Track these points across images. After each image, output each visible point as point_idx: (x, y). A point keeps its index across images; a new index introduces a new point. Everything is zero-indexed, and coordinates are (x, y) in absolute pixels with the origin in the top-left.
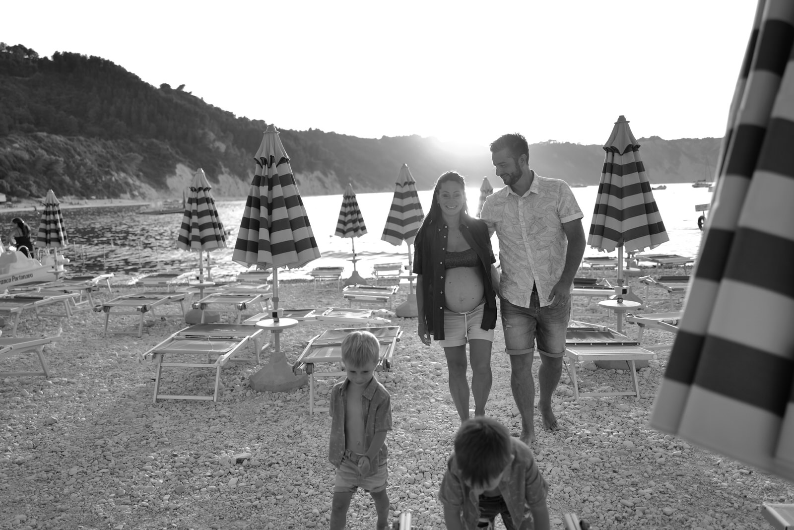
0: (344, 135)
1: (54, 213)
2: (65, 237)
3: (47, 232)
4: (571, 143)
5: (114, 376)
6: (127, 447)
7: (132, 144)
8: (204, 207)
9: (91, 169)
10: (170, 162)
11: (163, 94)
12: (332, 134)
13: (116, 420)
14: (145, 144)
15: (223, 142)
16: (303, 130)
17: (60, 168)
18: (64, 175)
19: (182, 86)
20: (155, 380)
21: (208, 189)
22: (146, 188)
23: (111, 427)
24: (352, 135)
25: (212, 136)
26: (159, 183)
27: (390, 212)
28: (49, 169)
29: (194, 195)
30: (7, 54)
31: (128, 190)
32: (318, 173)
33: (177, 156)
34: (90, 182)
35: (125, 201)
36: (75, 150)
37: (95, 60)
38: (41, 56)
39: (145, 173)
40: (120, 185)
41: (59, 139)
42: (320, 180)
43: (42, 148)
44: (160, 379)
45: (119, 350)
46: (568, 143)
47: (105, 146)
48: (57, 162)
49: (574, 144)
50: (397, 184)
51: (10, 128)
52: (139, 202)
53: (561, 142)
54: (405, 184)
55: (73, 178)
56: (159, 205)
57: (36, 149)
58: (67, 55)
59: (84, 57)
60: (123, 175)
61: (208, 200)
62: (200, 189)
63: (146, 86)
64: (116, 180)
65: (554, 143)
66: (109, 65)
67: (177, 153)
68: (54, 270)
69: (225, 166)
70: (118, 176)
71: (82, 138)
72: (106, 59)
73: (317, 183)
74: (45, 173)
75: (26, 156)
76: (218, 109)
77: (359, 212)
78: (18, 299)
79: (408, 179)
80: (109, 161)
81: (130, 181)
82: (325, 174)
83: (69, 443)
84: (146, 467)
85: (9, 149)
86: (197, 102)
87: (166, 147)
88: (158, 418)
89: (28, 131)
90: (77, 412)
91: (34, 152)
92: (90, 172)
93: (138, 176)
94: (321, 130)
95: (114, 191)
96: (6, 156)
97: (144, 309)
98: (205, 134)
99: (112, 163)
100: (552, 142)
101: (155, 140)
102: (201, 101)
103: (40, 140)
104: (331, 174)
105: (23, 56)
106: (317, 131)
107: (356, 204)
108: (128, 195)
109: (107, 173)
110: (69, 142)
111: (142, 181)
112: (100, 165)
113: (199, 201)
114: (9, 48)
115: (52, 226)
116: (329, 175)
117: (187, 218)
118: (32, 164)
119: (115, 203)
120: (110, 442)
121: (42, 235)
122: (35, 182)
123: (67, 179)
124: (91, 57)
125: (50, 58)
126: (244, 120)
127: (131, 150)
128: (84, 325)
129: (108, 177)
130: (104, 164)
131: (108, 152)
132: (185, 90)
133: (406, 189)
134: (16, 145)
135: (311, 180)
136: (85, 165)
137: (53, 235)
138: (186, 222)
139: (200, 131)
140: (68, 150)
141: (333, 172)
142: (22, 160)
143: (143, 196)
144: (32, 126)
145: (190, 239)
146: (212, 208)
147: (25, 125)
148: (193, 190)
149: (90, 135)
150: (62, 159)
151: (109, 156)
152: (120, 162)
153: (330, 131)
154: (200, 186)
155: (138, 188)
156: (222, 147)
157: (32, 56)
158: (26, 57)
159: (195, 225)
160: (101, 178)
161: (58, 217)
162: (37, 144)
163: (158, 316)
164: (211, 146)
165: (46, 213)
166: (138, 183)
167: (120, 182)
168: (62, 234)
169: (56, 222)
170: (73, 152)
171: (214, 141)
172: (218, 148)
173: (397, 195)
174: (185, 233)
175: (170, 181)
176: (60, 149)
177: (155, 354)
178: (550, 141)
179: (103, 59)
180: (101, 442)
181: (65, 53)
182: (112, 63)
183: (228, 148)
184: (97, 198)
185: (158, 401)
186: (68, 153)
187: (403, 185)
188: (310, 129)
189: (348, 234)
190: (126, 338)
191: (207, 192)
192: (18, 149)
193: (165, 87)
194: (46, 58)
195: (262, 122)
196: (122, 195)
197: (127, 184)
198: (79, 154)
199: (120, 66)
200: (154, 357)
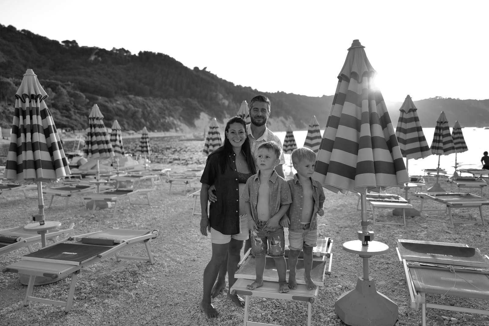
0: (299, 95)
1: (146, 138)
2: (150, 150)
3: (142, 147)
4: (452, 98)
5: (176, 207)
6: (183, 227)
7: (177, 102)
8: (215, 136)
9: (155, 115)
10: (197, 111)
11: (195, 73)
12: (291, 95)
13: (179, 219)
14: (184, 101)
15: (227, 100)
16: (274, 92)
17: (139, 115)
18: (141, 118)
19: (205, 68)
20: (192, 209)
21: (217, 127)
22: (184, 126)
23: (177, 221)
24: (304, 95)
25: (221, 96)
26: (191, 124)
27: (306, 140)
28: (134, 115)
29: (211, 130)
30: (116, 53)
31: (174, 127)
32: (282, 118)
33: (201, 108)
34: (154, 122)
35: (172, 133)
36: (147, 104)
37: (160, 55)
38: (132, 54)
39: (183, 118)
40: (170, 124)
41: (140, 99)
42: (283, 122)
43: (131, 104)
44: (195, 209)
45: (177, 199)
46: (450, 99)
47: (163, 103)
48: (138, 111)
49: (454, 99)
50: (310, 126)
51: (116, 93)
52: (179, 134)
53: (445, 98)
54: (314, 126)
55: (146, 120)
56: (190, 136)
57: (128, 104)
58: (146, 53)
59: (154, 54)
60: (171, 119)
61: (217, 133)
62: (214, 127)
63: (186, 69)
64: (168, 122)
65: (439, 99)
66: (167, 57)
67: (201, 106)
68: (144, 166)
69: (228, 114)
70: (169, 119)
71: (151, 98)
72: (166, 54)
73: (281, 124)
74: (132, 117)
75: (123, 108)
76: (225, 81)
77: (294, 141)
78: (133, 176)
79: (315, 123)
80: (164, 110)
81: (175, 122)
82: (286, 119)
83: (162, 225)
84: (191, 232)
85: (115, 105)
86: (214, 77)
87: (195, 103)
88: (194, 220)
89: (124, 95)
90: (163, 216)
91: (127, 106)
92: (155, 117)
93: (179, 119)
94: (285, 92)
95: (166, 128)
96: (113, 109)
97: (187, 183)
98: (217, 95)
99: (166, 112)
100: (438, 98)
101: (189, 99)
102: (216, 76)
103: (130, 99)
104: (290, 118)
105: (123, 54)
106: (282, 92)
107: (293, 136)
108: (174, 130)
109: (164, 118)
110: (145, 100)
111: (181, 122)
112: (160, 113)
113: (213, 133)
114: (117, 50)
115: (145, 145)
116: (289, 119)
117: (207, 141)
118: (126, 113)
119: (167, 134)
120: (177, 225)
121: (140, 149)
122: (127, 122)
123: (143, 121)
124: (158, 53)
125: (137, 55)
126: (239, 87)
127: (176, 105)
128: (160, 190)
129: (164, 120)
130: (162, 113)
131: (164, 106)
132: (207, 70)
133: (314, 128)
134: (118, 102)
135: (277, 122)
136: (152, 113)
137: (145, 149)
138: (207, 143)
139: (214, 94)
140: (144, 105)
141: (291, 117)
142: (120, 110)
143: (182, 130)
144: (126, 92)
145: (208, 151)
146: (219, 137)
147: (123, 91)
148: (211, 128)
149: (156, 96)
150: (140, 110)
151: (165, 108)
152: (170, 112)
153: (290, 93)
154: (214, 126)
155: (179, 126)
156: (226, 102)
157: (128, 54)
158: (125, 54)
159: (211, 145)
160: (160, 120)
161: (147, 140)
162: (128, 101)
163: (192, 188)
164: (220, 102)
165: (143, 138)
166: (179, 123)
167: (170, 122)
168: (149, 148)
169: (146, 143)
170: (146, 106)
171: (222, 99)
172: (224, 103)
173: (310, 132)
174: (206, 148)
175: (197, 122)
176: (140, 104)
177: (194, 195)
178: (437, 97)
179: (164, 54)
180: (174, 225)
181: (145, 52)
182: (168, 56)
183: (229, 103)
184: (158, 131)
185: (194, 215)
186: (144, 106)
187: (312, 126)
188: (278, 92)
189: (288, 152)
190: (178, 195)
191: (217, 129)
192: (119, 104)
193: (196, 69)
194: (135, 55)
195: (250, 88)
196: (171, 130)
197: (174, 124)
198: (149, 107)
199: (172, 58)
200: (193, 197)
